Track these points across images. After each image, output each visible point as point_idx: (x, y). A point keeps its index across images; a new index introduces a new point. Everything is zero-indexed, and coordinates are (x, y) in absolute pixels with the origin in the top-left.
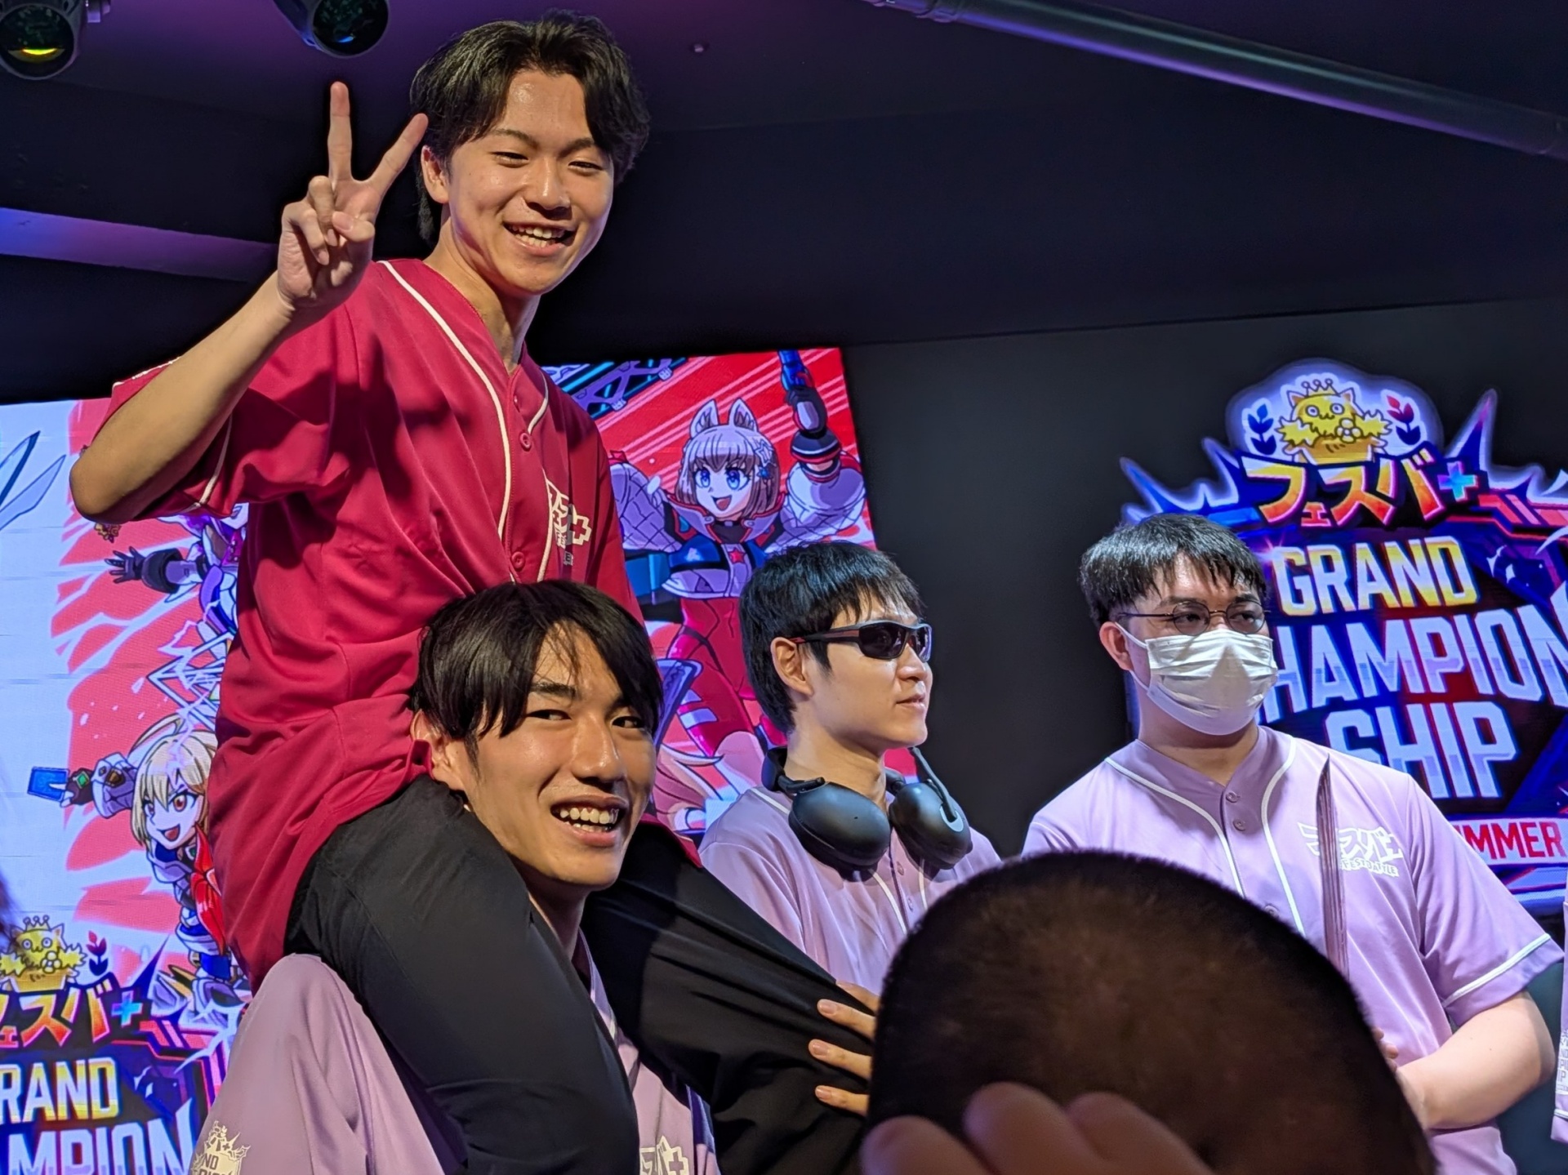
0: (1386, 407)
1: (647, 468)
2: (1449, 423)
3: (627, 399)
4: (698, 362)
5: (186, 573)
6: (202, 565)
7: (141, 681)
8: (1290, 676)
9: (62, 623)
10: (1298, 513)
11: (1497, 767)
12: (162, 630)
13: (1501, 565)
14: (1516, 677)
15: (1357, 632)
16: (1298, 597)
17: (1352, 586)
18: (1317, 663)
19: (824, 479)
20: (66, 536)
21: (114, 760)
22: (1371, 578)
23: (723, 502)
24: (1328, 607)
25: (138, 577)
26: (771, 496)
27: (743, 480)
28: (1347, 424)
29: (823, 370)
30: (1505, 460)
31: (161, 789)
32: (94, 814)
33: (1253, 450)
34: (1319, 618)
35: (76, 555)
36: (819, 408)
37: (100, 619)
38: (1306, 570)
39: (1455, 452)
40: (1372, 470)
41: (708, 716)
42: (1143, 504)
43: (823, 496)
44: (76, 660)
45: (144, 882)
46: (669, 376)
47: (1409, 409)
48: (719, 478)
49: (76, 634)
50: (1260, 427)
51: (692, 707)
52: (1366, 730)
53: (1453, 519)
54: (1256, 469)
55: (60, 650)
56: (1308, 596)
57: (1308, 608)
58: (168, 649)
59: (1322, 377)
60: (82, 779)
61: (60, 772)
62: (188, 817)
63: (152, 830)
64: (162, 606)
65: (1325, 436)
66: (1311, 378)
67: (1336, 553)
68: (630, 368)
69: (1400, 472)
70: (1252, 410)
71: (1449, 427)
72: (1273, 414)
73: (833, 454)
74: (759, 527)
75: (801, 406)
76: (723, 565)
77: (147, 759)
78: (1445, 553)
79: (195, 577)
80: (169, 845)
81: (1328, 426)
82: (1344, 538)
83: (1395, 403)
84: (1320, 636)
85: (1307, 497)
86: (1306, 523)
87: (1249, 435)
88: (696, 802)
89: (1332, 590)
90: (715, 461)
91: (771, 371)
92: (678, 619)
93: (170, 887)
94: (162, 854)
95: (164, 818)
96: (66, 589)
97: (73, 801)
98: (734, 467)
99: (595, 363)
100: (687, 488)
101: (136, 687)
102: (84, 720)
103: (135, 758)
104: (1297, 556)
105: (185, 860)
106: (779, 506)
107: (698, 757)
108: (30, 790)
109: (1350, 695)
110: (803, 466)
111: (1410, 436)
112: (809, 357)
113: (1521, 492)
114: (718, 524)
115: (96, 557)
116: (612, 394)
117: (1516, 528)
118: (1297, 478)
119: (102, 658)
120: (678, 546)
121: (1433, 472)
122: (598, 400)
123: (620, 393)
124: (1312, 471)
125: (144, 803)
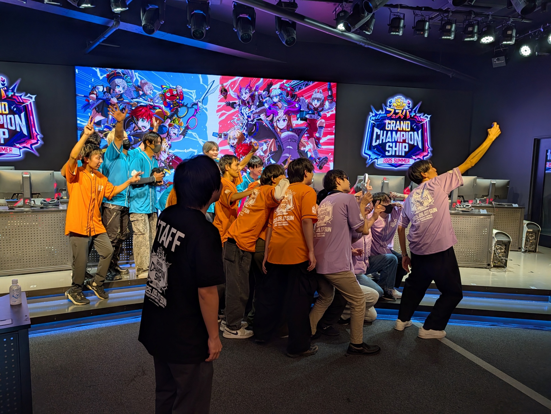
0: (407, 102)
1: (306, 98)
2: (414, 105)
3: (305, 87)
4: (316, 83)
5: (237, 106)
6: (239, 105)
7: (229, 121)
8: (384, 138)
9: (218, 111)
10: (392, 116)
11: (405, 152)
12: (233, 114)
13: (414, 126)
14: (411, 141)
15: (394, 133)
16: (388, 127)
17: (395, 126)
18: (388, 136)
19: (330, 103)
20: (219, 98)
21: (225, 132)
22: (398, 126)
23: (316, 105)
24: (391, 129)
25: (229, 106)
26: (322, 105)
27: (319, 102)
28: (402, 104)
29: (334, 86)
30: (419, 112)
31: (232, 137)
32: (222, 140)
33: (388, 106)
34: (390, 130)
35: (220, 101)
36: (332, 92)
37: (224, 111)
38: (390, 124)
39: (414, 110)
40: (403, 111)
41: (308, 135)
42: (372, 113)
43: (330, 106)
44: (220, 117)
45: (229, 150)
46: (311, 84)
47: (410, 103)
48: (316, 101)
49: (220, 113)
50: (390, 103)
51: (307, 134)
52: (391, 146)
53: (411, 119)
54: (388, 109)
55: (217, 115)
56: (389, 127)
57: (389, 129)
58: (234, 117)
59: (400, 97)
60: (220, 135)
61: (217, 133)
62: (235, 142)
63: (230, 143)
64: (233, 111)
65: (398, 105)
66: (399, 97)
67: (394, 122)
68: (306, 82)
69: (406, 111)
70: (390, 100)
71: (414, 106)
72: (392, 101)
73: (332, 99)
74: (320, 109)
75: (329, 91)
76: (314, 114)
77: (230, 133)
78: (408, 124)
79: (238, 107)
80: (233, 145)
81: (399, 104)
82: (396, 120)
83: (408, 102)
84: (389, 132)
85: (393, 114)
86: (392, 117)
87: (389, 104)
88: (305, 147)
89: (393, 127)
90: (316, 98)
91: (327, 85)
92: (306, 121)
93: (232, 151)
94: (232, 146)
95: (232, 141)
96: (219, 106)
97: (219, 137)
98: (318, 100)
99: (301, 81)
100: (311, 102)
101: (229, 122)
102: (221, 126)
103: (228, 132)
104: (390, 121)
105: (235, 147)
106: (323, 106)
107: (306, 141)
108: (213, 135)
109: (391, 141)
110: (328, 101)
111: (409, 107)
112: (332, 84)
113: (420, 116)
114: (314, 108)
115: (223, 102)
116: (303, 86)
117: (418, 121)
118: (393, 111)
119: (223, 117)
120: (308, 110)
121: (410, 112)
122: (301, 87)
123: (304, 86)
124: (395, 110)
125: (229, 139)
